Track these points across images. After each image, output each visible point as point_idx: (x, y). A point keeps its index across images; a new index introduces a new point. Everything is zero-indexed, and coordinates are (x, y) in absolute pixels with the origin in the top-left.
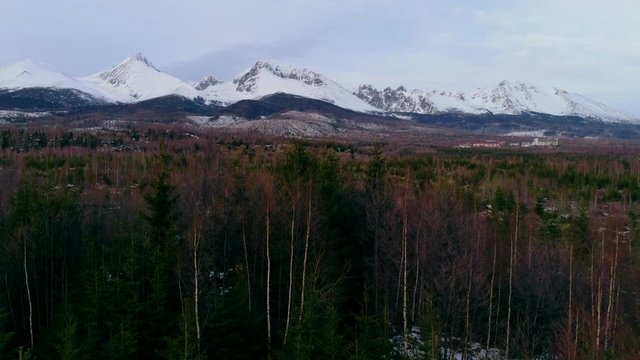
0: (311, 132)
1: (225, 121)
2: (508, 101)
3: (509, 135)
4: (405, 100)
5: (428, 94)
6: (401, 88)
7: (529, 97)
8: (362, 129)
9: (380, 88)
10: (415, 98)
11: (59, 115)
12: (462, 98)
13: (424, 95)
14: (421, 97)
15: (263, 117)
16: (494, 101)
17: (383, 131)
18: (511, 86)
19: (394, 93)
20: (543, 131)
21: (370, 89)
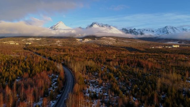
0: (110, 43)
1: (87, 40)
2: (168, 32)
3: (167, 43)
4: (136, 33)
5: (143, 31)
6: (135, 29)
7: (174, 31)
8: (124, 42)
9: (128, 29)
10: (139, 32)
11: (44, 39)
12: (153, 32)
13: (141, 31)
14: (140, 31)
15: (96, 39)
16: (163, 32)
17: (130, 43)
18: (169, 28)
19: (132, 31)
20: (178, 42)
21: (125, 29)
